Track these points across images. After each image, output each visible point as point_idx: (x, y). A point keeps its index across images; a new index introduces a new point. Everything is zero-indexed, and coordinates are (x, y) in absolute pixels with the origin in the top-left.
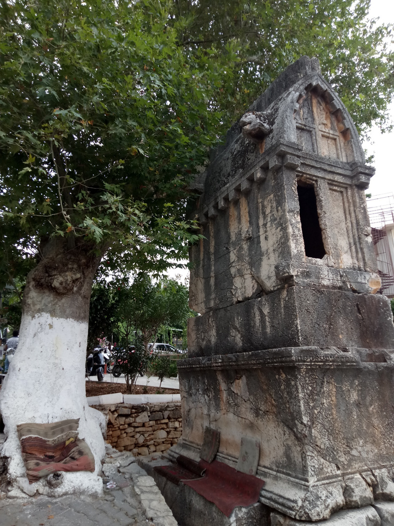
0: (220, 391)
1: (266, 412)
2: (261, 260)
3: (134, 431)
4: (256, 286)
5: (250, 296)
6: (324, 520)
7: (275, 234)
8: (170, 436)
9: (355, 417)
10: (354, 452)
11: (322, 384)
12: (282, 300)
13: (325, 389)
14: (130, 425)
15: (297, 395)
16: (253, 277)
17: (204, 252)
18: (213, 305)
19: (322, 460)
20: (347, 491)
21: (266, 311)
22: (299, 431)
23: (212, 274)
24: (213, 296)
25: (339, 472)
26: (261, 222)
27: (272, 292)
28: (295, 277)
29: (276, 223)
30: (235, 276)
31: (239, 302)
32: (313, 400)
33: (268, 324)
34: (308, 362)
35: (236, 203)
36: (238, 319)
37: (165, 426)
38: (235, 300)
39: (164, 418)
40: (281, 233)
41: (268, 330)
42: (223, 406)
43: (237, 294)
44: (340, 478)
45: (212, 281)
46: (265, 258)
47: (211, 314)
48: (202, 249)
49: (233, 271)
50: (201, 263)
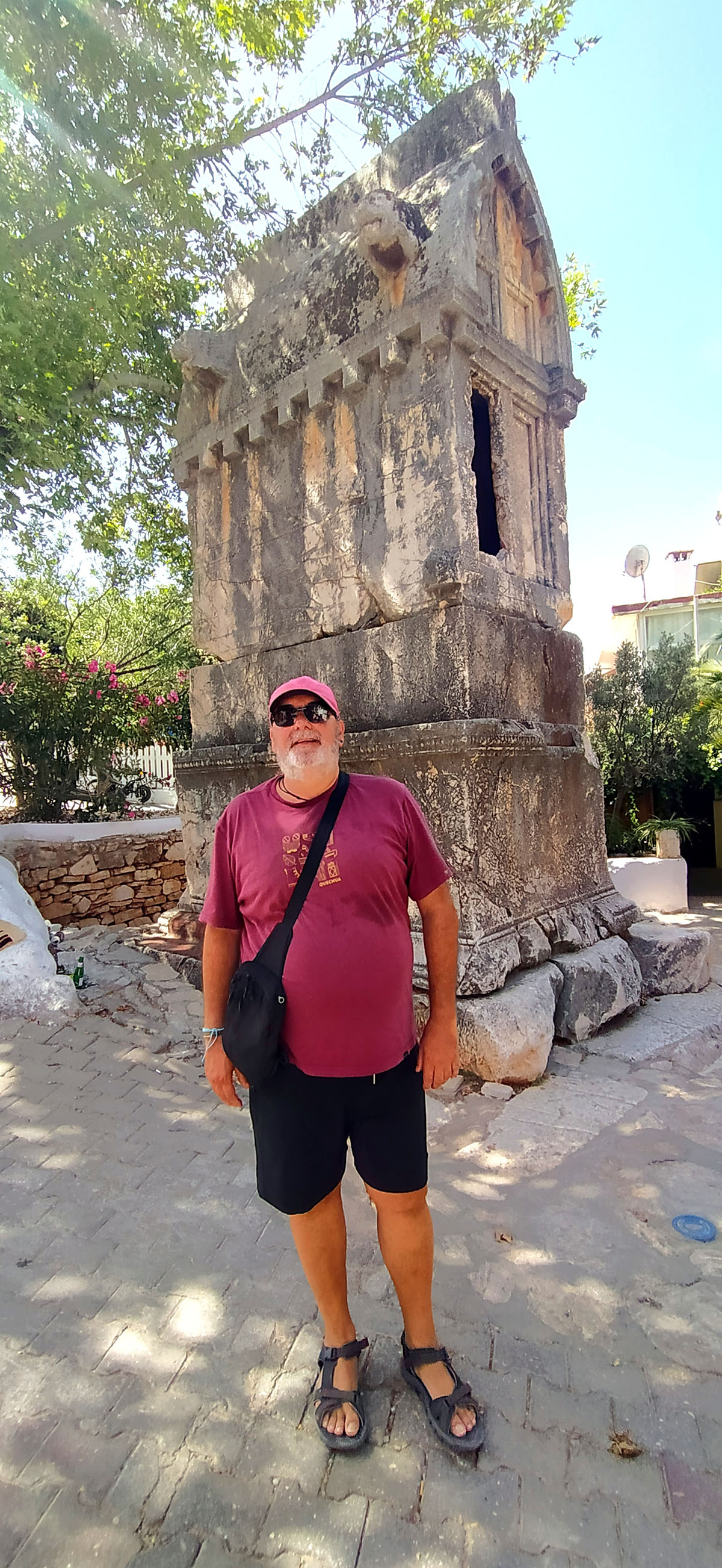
2: (385, 549)
3: (68, 891)
4: (367, 603)
5: (353, 622)
6: (498, 991)
7: (423, 495)
9: (533, 834)
10: (529, 888)
11: (496, 783)
12: (434, 632)
13: (499, 791)
14: (58, 881)
15: (459, 803)
16: (362, 584)
17: (232, 524)
18: (257, 641)
19: (490, 904)
20: (523, 945)
21: (394, 653)
22: (458, 861)
23: (256, 574)
24: (258, 621)
25: (511, 920)
26: (388, 466)
27: (405, 617)
28: (462, 588)
29: (426, 472)
30: (317, 580)
31: (324, 635)
32: (485, 810)
33: (396, 678)
34: (483, 746)
35: (325, 415)
36: (324, 669)
37: (129, 879)
38: (316, 631)
39: (126, 865)
40: (438, 493)
41: (397, 691)
43: (321, 617)
44: (512, 928)
45: (256, 590)
46: (394, 546)
47: (254, 659)
48: (227, 518)
49: (311, 569)
50: (225, 548)
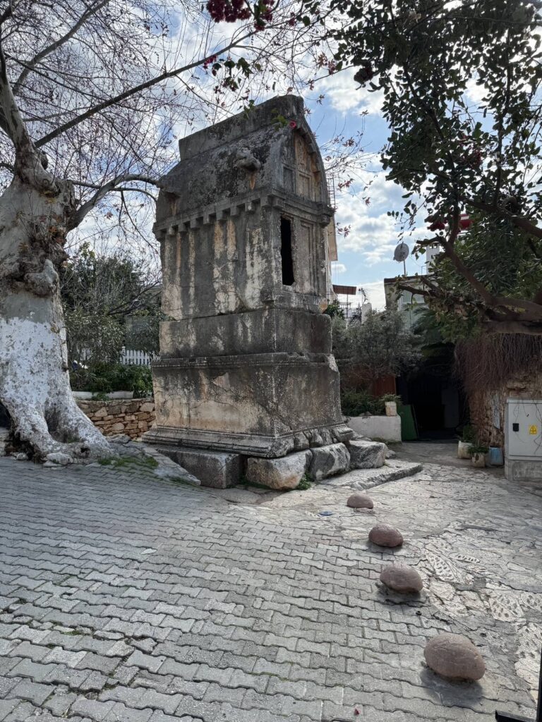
0: (201, 385)
2: (246, 282)
4: (239, 303)
5: (233, 310)
6: (283, 456)
7: (261, 264)
8: (127, 428)
9: (303, 398)
10: (301, 420)
11: (286, 377)
12: (264, 318)
13: (288, 380)
16: (236, 295)
17: (181, 260)
18: (192, 313)
19: (283, 424)
20: (296, 442)
21: (248, 324)
22: (270, 407)
23: (192, 284)
24: (192, 305)
25: (291, 431)
26: (248, 249)
27: (253, 310)
28: (275, 302)
29: (262, 255)
30: (218, 291)
31: (221, 314)
32: (281, 388)
33: (249, 334)
34: (280, 363)
35: (223, 223)
36: (220, 328)
37: (122, 420)
38: (218, 312)
39: (121, 413)
40: (266, 264)
41: (250, 339)
42: (203, 395)
43: (220, 307)
44: (292, 434)
45: (192, 291)
46: (250, 281)
47: (191, 321)
48: (179, 257)
49: (216, 286)
50: (178, 270)
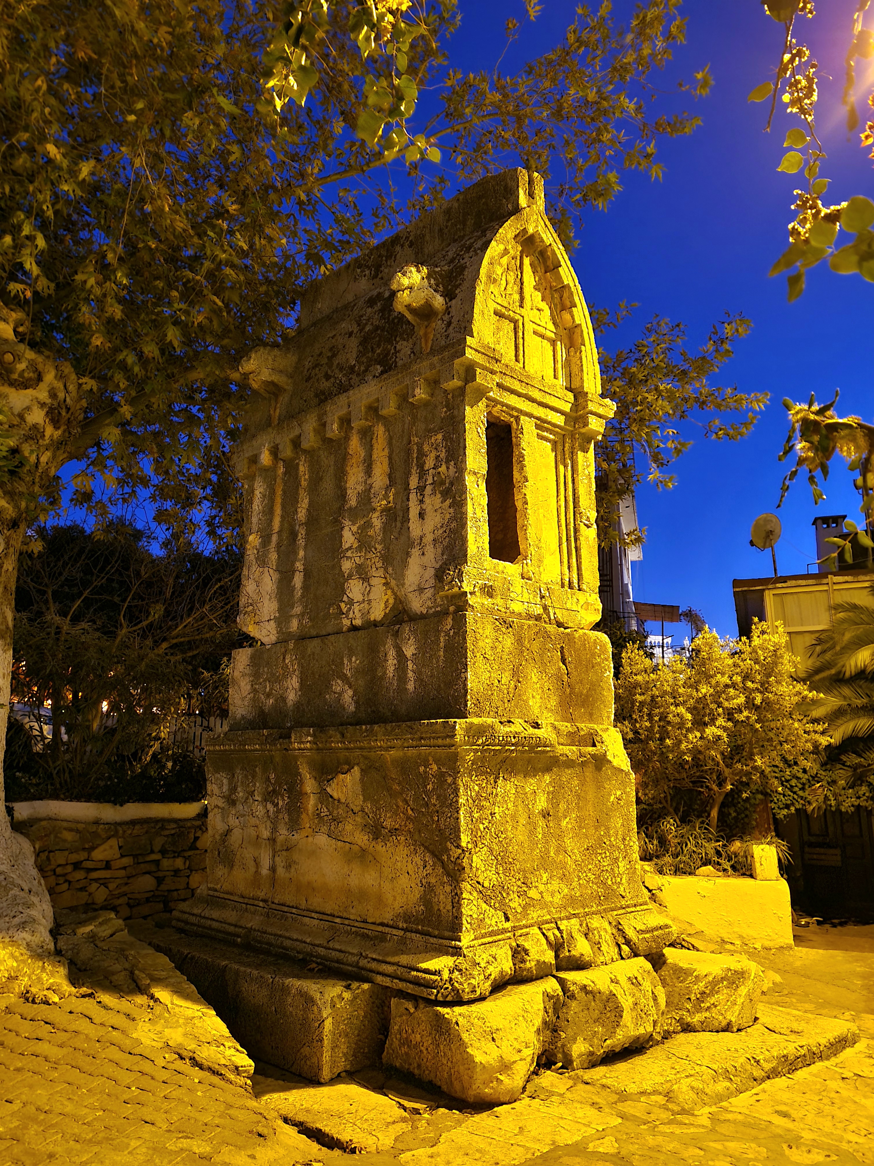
0: (302, 794)
1: (394, 832)
2: (408, 554)
3: (86, 878)
4: (391, 601)
5: (378, 619)
6: (482, 999)
7: (440, 511)
8: (163, 887)
9: (540, 836)
10: (533, 893)
11: (496, 782)
12: (442, 634)
13: (499, 789)
14: (77, 866)
15: (454, 800)
16: (387, 585)
17: (282, 517)
18: (295, 628)
19: (484, 906)
20: (518, 954)
21: (409, 651)
22: (452, 859)
23: (299, 566)
24: (298, 609)
25: (508, 925)
26: (414, 482)
27: (423, 617)
28: (469, 596)
29: (443, 491)
30: (350, 576)
31: (354, 628)
32: (481, 808)
33: (410, 674)
34: (479, 745)
35: (365, 433)
36: (350, 661)
37: (153, 868)
38: (346, 622)
39: (152, 852)
40: (452, 510)
41: (411, 686)
42: (306, 821)
43: (351, 612)
44: (509, 934)
45: (298, 580)
46: (415, 552)
47: (291, 645)
48: (278, 511)
49: (347, 566)
50: (275, 538)
